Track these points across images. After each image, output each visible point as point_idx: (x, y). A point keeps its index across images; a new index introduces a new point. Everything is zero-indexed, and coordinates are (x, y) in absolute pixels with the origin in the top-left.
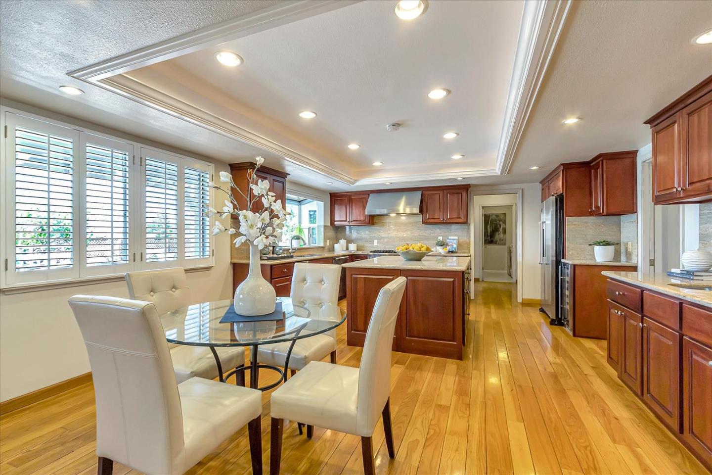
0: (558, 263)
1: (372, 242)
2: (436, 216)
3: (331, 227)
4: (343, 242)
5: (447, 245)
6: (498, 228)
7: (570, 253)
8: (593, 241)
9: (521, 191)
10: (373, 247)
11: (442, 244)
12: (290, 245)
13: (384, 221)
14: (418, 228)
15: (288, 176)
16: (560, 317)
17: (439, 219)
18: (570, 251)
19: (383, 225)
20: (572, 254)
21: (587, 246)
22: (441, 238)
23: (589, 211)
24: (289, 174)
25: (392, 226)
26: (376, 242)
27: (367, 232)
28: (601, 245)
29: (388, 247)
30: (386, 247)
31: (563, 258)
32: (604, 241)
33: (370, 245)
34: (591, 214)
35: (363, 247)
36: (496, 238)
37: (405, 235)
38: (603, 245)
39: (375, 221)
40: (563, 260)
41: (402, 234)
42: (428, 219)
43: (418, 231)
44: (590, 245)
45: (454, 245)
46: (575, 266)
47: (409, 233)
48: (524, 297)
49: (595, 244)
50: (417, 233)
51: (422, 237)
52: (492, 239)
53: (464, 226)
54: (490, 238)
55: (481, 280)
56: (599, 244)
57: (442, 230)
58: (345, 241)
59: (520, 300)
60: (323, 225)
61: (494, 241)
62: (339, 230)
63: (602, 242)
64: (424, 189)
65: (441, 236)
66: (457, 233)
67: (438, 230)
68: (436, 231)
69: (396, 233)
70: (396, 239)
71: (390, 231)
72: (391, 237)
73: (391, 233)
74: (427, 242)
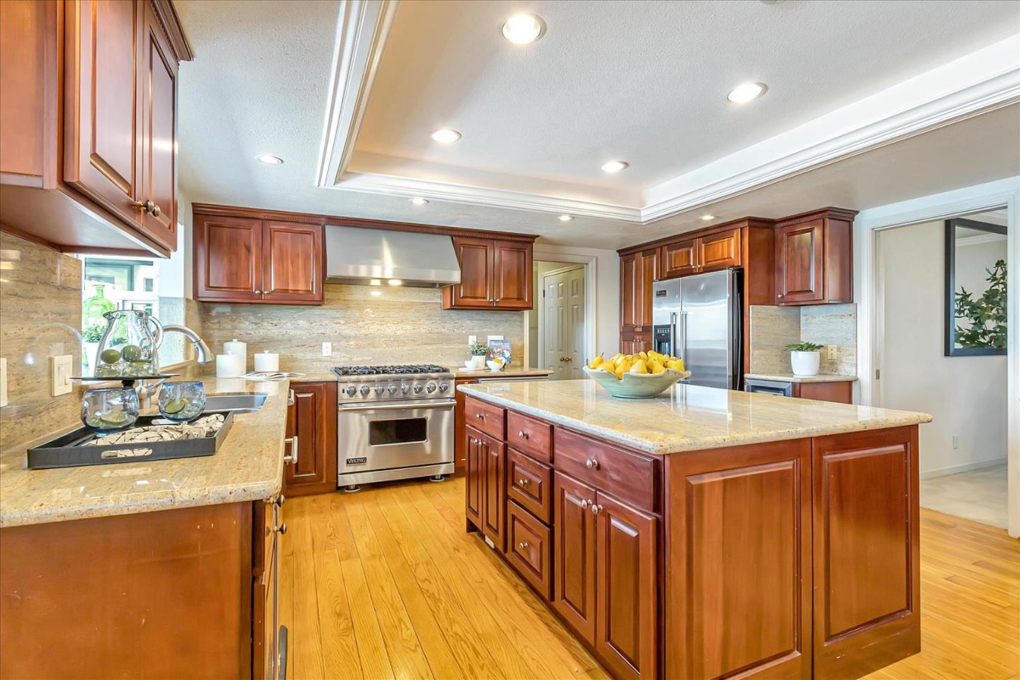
1: (316, 346)
2: (479, 293)
4: (236, 348)
5: (492, 351)
13: (350, 298)
14: (429, 317)
17: (485, 298)
19: (347, 306)
22: (472, 339)
25: (368, 310)
26: (327, 348)
27: (301, 322)
29: (360, 359)
30: (355, 359)
33: (309, 356)
35: (295, 360)
37: (398, 333)
41: (394, 328)
43: (427, 322)
45: (505, 351)
47: (408, 327)
50: (425, 327)
51: (436, 336)
53: (515, 316)
57: (476, 323)
58: (242, 346)
64: (456, 233)
65: (473, 334)
66: (501, 329)
67: (468, 322)
68: (464, 324)
69: (379, 327)
70: (378, 339)
71: (363, 321)
72: (366, 335)
73: (367, 326)
74: (447, 347)
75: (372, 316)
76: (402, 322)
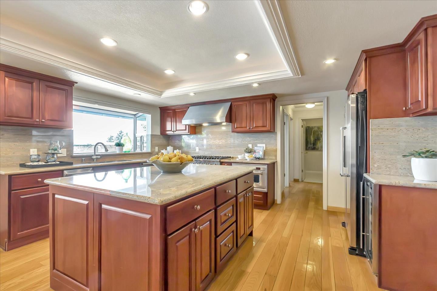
0: (359, 178)
2: (244, 125)
3: (162, 136)
4: (170, 148)
5: (255, 152)
6: (320, 138)
7: (376, 166)
8: (409, 151)
9: (326, 99)
10: (196, 153)
11: (250, 151)
12: (93, 152)
14: (231, 137)
15: (76, 85)
16: (361, 247)
17: (246, 127)
18: (375, 163)
20: (379, 168)
21: (400, 157)
22: (250, 146)
23: (403, 110)
24: (77, 83)
25: (210, 135)
26: (197, 149)
28: (423, 157)
29: (207, 153)
30: (205, 153)
31: (366, 172)
32: (428, 151)
33: (193, 151)
34: (406, 114)
36: (317, 146)
37: (220, 143)
38: (426, 157)
39: (197, 130)
40: (365, 175)
41: (218, 141)
42: (236, 128)
43: (231, 139)
44: (404, 156)
45: (260, 152)
46: (380, 186)
47: (223, 141)
48: (329, 205)
49: (413, 155)
50: (230, 141)
51: (234, 145)
52: (315, 146)
53: (271, 135)
54: (313, 145)
55: (300, 180)
56: (419, 155)
57: (251, 138)
58: (172, 148)
59: (325, 208)
60: (150, 133)
61: (317, 147)
62: (171, 138)
63: (424, 153)
64: (233, 100)
65: (250, 144)
66: (264, 141)
67: (248, 138)
68: (246, 139)
69: (213, 141)
70: (213, 146)
71: (208, 139)
72: (209, 144)
73: (209, 141)
74: (239, 149)
75: (211, 137)
76: (221, 139)
